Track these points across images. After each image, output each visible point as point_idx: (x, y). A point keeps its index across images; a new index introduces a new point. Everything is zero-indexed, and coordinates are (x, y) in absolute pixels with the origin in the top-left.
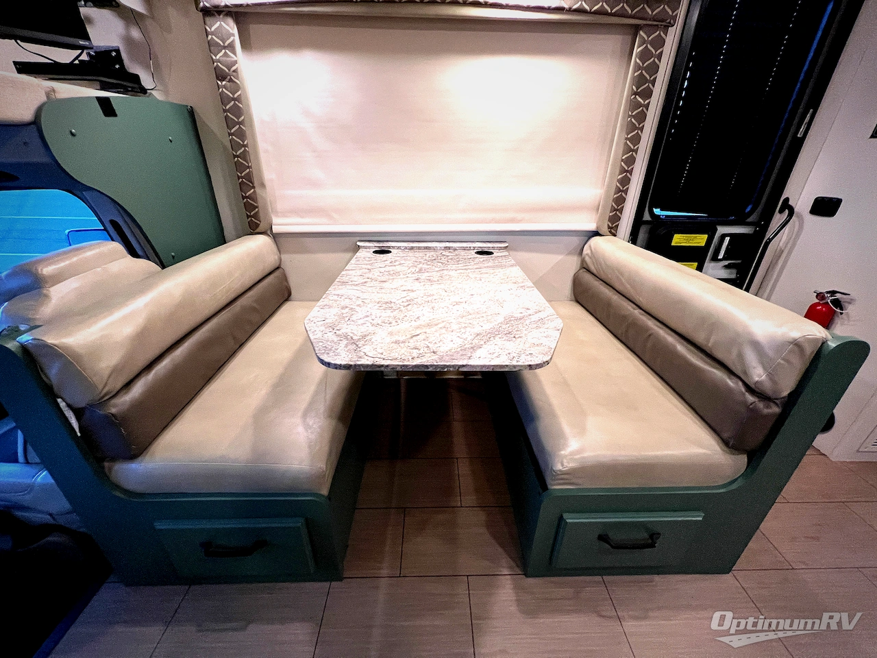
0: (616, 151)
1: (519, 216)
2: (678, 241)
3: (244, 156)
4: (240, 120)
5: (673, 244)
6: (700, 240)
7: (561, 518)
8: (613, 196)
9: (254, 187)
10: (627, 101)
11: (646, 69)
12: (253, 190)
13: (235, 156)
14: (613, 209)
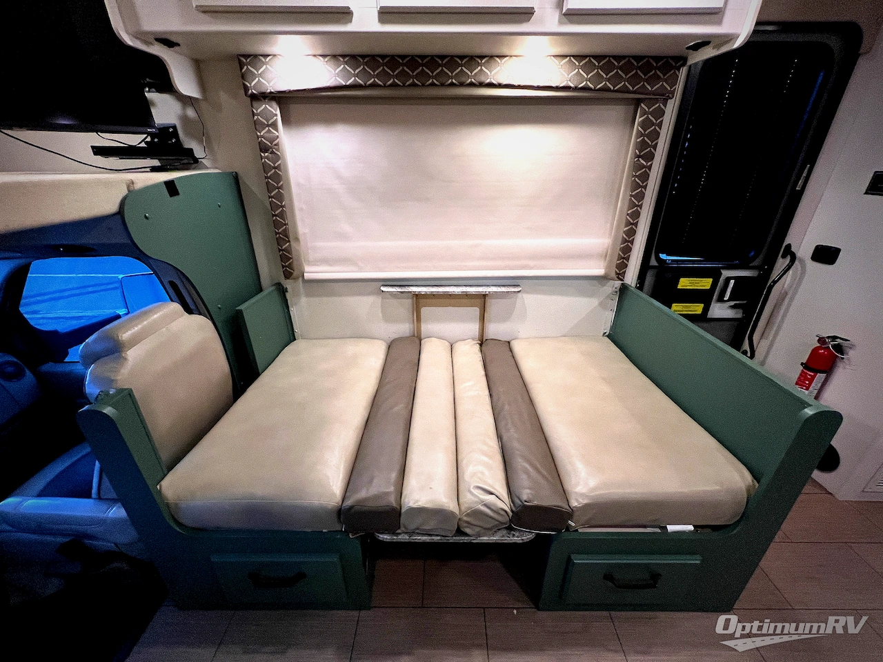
0: (621, 207)
1: (531, 263)
2: (683, 284)
3: (282, 215)
4: (279, 185)
5: (679, 287)
6: (706, 284)
7: (569, 559)
8: (619, 246)
9: (289, 241)
10: (630, 162)
11: (648, 136)
12: (288, 244)
13: (274, 215)
14: (620, 258)
